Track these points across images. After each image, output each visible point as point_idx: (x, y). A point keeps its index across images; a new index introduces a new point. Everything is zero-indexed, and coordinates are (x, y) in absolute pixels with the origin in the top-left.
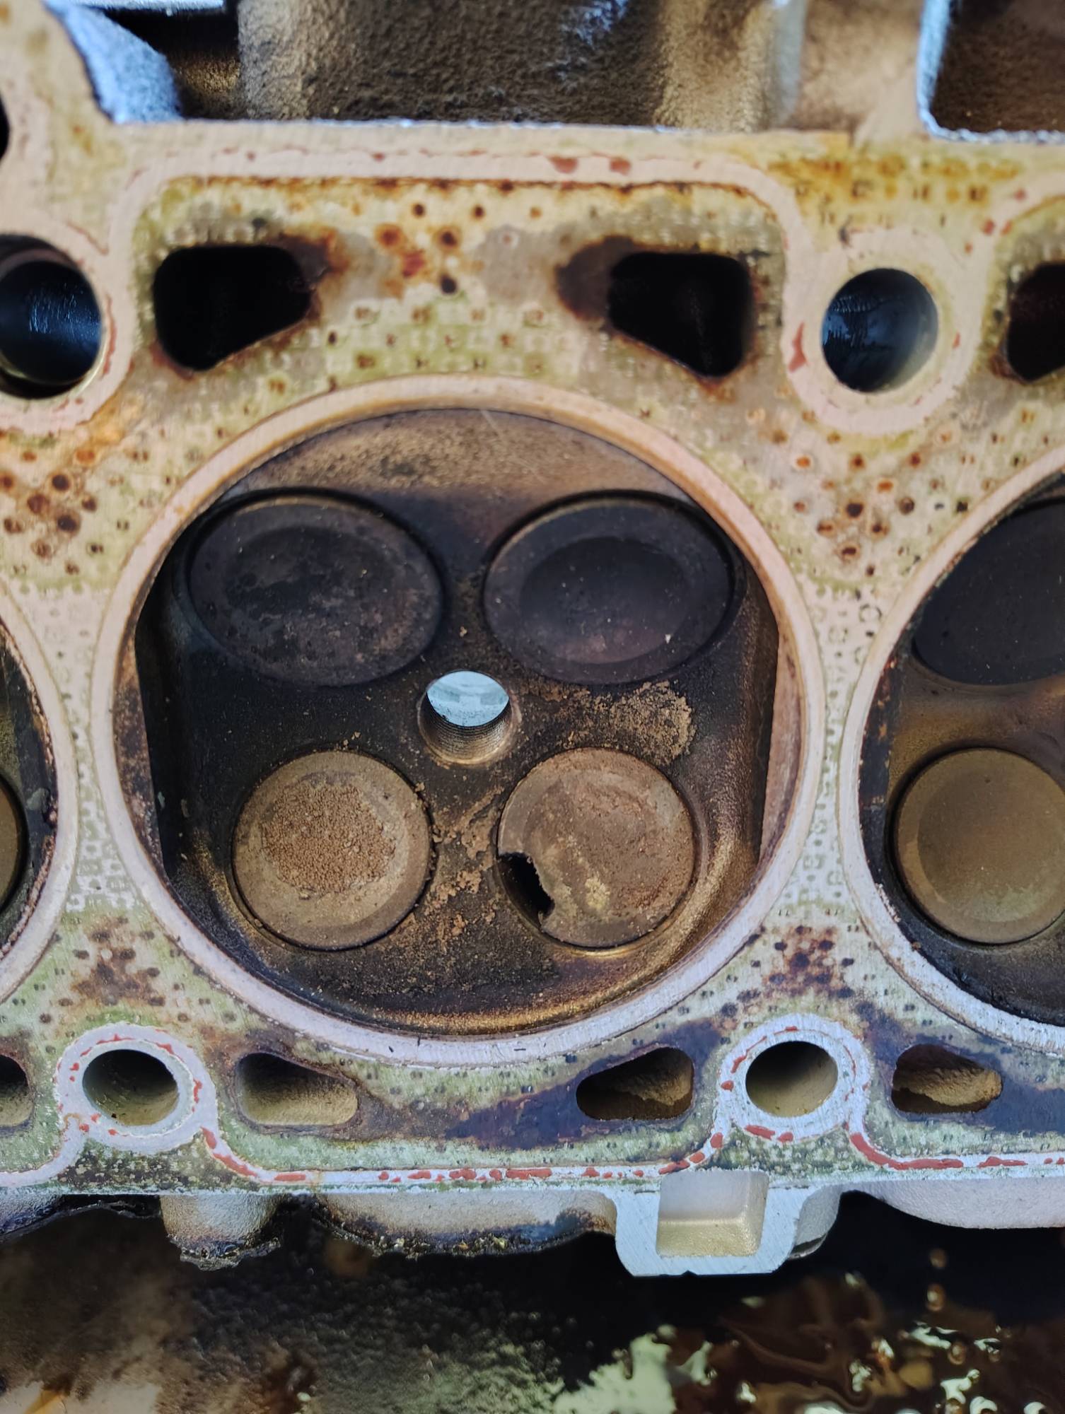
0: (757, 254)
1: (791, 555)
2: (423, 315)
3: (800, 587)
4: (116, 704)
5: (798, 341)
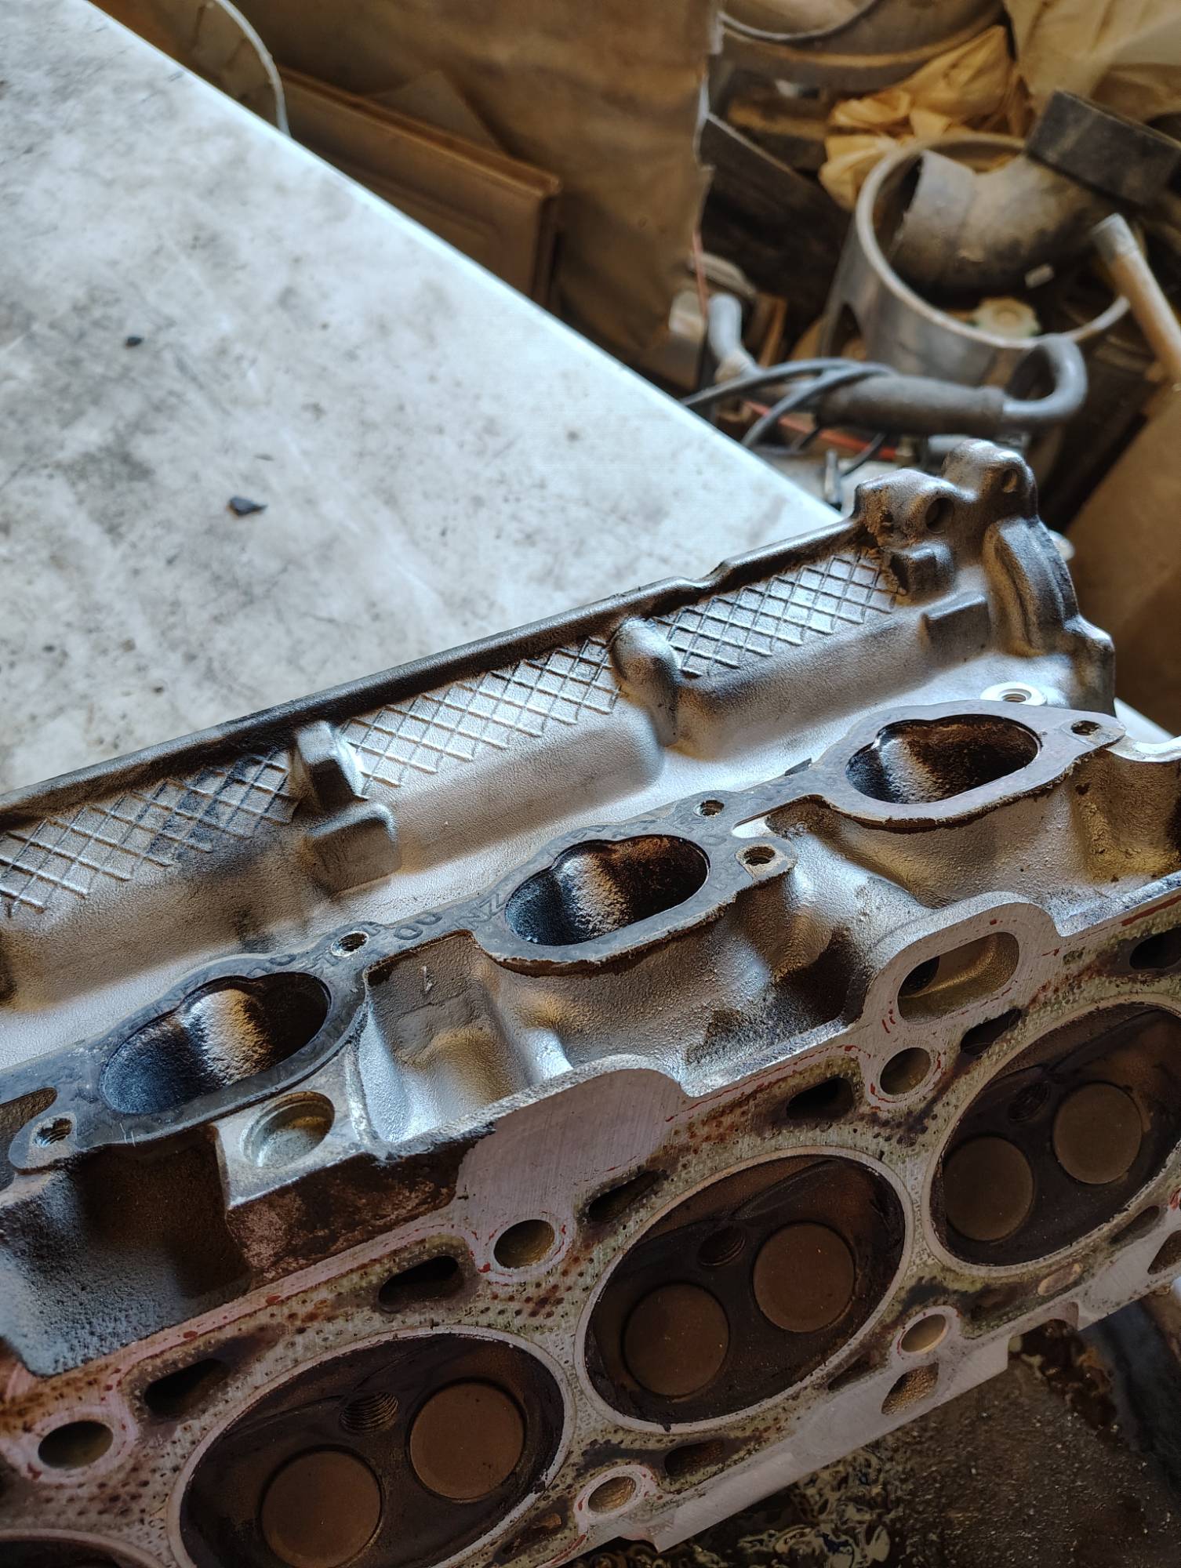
1: (92, 1529)
3: (108, 1535)
5: (30, 1468)
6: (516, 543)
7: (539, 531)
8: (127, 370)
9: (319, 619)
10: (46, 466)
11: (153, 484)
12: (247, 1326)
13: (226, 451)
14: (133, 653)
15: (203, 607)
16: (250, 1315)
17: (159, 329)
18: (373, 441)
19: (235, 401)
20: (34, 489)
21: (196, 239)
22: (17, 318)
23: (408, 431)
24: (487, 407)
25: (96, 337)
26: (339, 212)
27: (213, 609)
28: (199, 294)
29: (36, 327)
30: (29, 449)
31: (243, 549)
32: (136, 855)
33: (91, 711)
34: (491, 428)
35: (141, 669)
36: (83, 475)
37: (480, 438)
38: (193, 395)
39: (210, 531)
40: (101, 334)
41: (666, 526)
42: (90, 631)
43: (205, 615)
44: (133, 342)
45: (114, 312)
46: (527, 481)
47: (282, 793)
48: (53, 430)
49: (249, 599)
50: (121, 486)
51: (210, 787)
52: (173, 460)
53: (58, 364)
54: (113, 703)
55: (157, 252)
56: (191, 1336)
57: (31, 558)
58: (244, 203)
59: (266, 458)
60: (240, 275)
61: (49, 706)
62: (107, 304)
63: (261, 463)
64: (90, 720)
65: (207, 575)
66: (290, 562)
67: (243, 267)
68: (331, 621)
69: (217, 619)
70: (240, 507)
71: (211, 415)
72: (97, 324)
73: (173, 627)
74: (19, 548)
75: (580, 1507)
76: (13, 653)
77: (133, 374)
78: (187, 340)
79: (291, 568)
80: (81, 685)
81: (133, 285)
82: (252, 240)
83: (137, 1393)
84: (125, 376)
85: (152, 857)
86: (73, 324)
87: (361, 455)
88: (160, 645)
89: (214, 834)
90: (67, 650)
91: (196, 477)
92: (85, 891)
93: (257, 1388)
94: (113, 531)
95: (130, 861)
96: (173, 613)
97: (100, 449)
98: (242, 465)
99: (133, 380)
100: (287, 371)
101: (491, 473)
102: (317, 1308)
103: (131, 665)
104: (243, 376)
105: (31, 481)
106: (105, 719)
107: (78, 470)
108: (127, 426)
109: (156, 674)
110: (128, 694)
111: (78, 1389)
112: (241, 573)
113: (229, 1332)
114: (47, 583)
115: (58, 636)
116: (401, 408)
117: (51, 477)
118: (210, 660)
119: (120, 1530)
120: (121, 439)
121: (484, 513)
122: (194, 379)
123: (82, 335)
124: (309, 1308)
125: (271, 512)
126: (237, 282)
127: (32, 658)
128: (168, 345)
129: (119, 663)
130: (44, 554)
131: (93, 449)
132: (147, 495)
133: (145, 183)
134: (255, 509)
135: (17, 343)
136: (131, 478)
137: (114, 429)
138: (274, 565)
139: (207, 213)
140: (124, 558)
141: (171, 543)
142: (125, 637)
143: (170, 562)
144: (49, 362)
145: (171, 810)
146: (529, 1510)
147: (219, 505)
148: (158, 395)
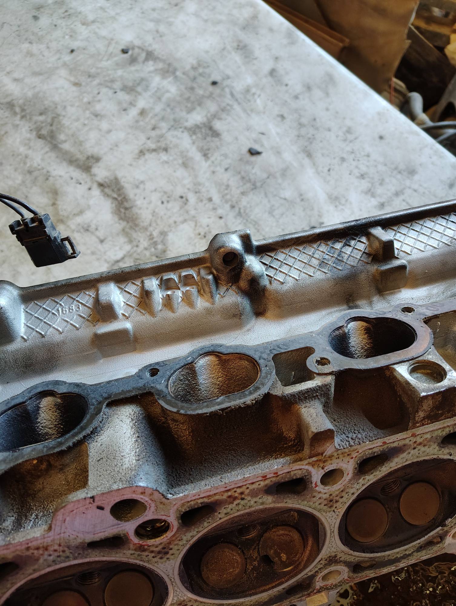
0: (305, 476)
1: (319, 511)
2: (238, 505)
3: (322, 514)
4: (179, 573)
5: (316, 484)
6: (357, 177)
7: (366, 174)
8: (211, 94)
9: (281, 198)
10: (181, 128)
11: (221, 140)
12: (402, 443)
13: (248, 130)
14: (212, 202)
15: (238, 188)
16: (404, 439)
17: (224, 79)
18: (303, 131)
19: (252, 110)
20: (177, 136)
21: (238, 46)
22: (171, 69)
23: (317, 129)
24: (348, 123)
25: (200, 80)
26: (293, 42)
27: (241, 189)
28: (239, 67)
29: (178, 73)
30: (175, 120)
31: (253, 168)
32: (314, 267)
33: (196, 222)
34: (349, 131)
35: (215, 209)
36: (194, 133)
37: (345, 134)
38: (236, 106)
39: (241, 160)
40: (202, 79)
41: (416, 177)
42: (196, 193)
43: (238, 192)
44: (214, 83)
45: (207, 71)
46: (363, 153)
47: (366, 251)
48: (184, 114)
49: (255, 187)
50: (209, 139)
51: (338, 246)
52: (228, 131)
53: (186, 88)
54: (204, 220)
55: (224, 49)
56: (385, 443)
57: (175, 162)
58: (257, 34)
59: (263, 134)
60: (255, 62)
61: (181, 219)
62: (204, 67)
63: (261, 136)
64: (196, 226)
65: (239, 176)
66: (270, 175)
67: (256, 59)
68: (285, 199)
69: (243, 193)
70: (253, 152)
71: (243, 115)
72: (201, 75)
73: (227, 194)
74: (171, 158)
75: (449, 536)
76: (168, 197)
77: (214, 96)
78: (235, 84)
79: (271, 177)
80: (193, 212)
81: (214, 61)
82: (260, 49)
83: (358, 462)
84: (211, 96)
85: (320, 269)
86: (192, 73)
87: (298, 136)
88: (221, 201)
89: (342, 264)
90: (188, 198)
91: (236, 139)
92: (298, 278)
93: (391, 468)
94: (206, 156)
95: (312, 270)
96: (227, 189)
97: (201, 123)
98: (254, 135)
99: (214, 98)
100: (272, 101)
101: (349, 149)
102: (423, 441)
103: (211, 207)
104: (255, 101)
105: (175, 133)
106: (201, 226)
107: (193, 130)
108: (211, 115)
109: (220, 212)
110: (209, 218)
111: (344, 456)
112: (252, 177)
113: (395, 445)
114: (181, 172)
115: (184, 193)
116: (315, 120)
117: (183, 132)
118: (240, 209)
119: (326, 513)
120: (209, 121)
121: (345, 164)
122: (237, 100)
123: (195, 78)
124: (421, 440)
125: (263, 155)
126: (254, 64)
127: (175, 200)
128: (227, 86)
129: (207, 206)
130: (180, 161)
131: (198, 123)
132: (218, 143)
133: (219, 22)
134: (258, 153)
135: (171, 79)
136: (212, 136)
137: (206, 116)
138: (265, 175)
139: (243, 36)
140: (210, 166)
141: (227, 163)
142: (209, 196)
143: (226, 170)
144: (183, 87)
145: (324, 253)
146: (436, 533)
147: (245, 150)
148: (224, 105)
